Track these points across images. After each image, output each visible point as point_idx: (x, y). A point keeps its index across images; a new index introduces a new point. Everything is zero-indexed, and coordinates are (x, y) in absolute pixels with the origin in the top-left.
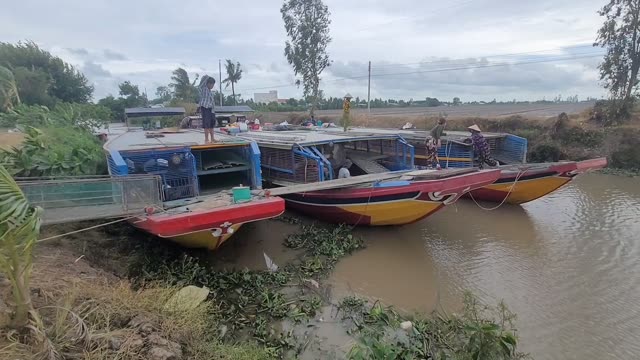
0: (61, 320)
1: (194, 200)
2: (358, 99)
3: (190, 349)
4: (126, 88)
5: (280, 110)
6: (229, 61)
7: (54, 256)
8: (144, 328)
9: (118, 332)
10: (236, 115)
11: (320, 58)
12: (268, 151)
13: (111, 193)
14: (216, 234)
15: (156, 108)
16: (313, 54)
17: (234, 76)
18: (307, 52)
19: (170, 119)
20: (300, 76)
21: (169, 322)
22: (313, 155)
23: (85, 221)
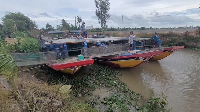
0: (27, 94)
2: (118, 28)
3: (65, 103)
4: (48, 25)
6: (78, 17)
7: (26, 75)
8: (51, 97)
9: (44, 98)
11: (106, 15)
15: (56, 31)
17: (80, 21)
19: (61, 35)
20: (100, 20)
21: (59, 95)
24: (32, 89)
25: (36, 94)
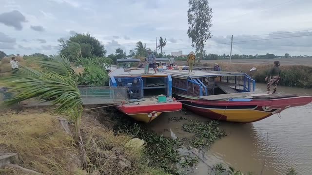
0: (88, 143)
1: (141, 100)
3: (134, 165)
4: (119, 51)
5: (183, 60)
7: (88, 117)
8: (117, 152)
9: (108, 151)
10: (162, 62)
11: (205, 34)
12: (176, 80)
13: (109, 94)
14: (149, 116)
15: (129, 59)
16: (202, 33)
17: (162, 44)
18: (198, 32)
19: (134, 63)
20: (195, 43)
21: (127, 152)
22: (197, 83)
23: (99, 105)
24: (94, 137)
25: (99, 145)
